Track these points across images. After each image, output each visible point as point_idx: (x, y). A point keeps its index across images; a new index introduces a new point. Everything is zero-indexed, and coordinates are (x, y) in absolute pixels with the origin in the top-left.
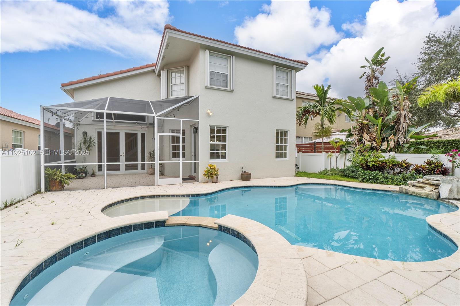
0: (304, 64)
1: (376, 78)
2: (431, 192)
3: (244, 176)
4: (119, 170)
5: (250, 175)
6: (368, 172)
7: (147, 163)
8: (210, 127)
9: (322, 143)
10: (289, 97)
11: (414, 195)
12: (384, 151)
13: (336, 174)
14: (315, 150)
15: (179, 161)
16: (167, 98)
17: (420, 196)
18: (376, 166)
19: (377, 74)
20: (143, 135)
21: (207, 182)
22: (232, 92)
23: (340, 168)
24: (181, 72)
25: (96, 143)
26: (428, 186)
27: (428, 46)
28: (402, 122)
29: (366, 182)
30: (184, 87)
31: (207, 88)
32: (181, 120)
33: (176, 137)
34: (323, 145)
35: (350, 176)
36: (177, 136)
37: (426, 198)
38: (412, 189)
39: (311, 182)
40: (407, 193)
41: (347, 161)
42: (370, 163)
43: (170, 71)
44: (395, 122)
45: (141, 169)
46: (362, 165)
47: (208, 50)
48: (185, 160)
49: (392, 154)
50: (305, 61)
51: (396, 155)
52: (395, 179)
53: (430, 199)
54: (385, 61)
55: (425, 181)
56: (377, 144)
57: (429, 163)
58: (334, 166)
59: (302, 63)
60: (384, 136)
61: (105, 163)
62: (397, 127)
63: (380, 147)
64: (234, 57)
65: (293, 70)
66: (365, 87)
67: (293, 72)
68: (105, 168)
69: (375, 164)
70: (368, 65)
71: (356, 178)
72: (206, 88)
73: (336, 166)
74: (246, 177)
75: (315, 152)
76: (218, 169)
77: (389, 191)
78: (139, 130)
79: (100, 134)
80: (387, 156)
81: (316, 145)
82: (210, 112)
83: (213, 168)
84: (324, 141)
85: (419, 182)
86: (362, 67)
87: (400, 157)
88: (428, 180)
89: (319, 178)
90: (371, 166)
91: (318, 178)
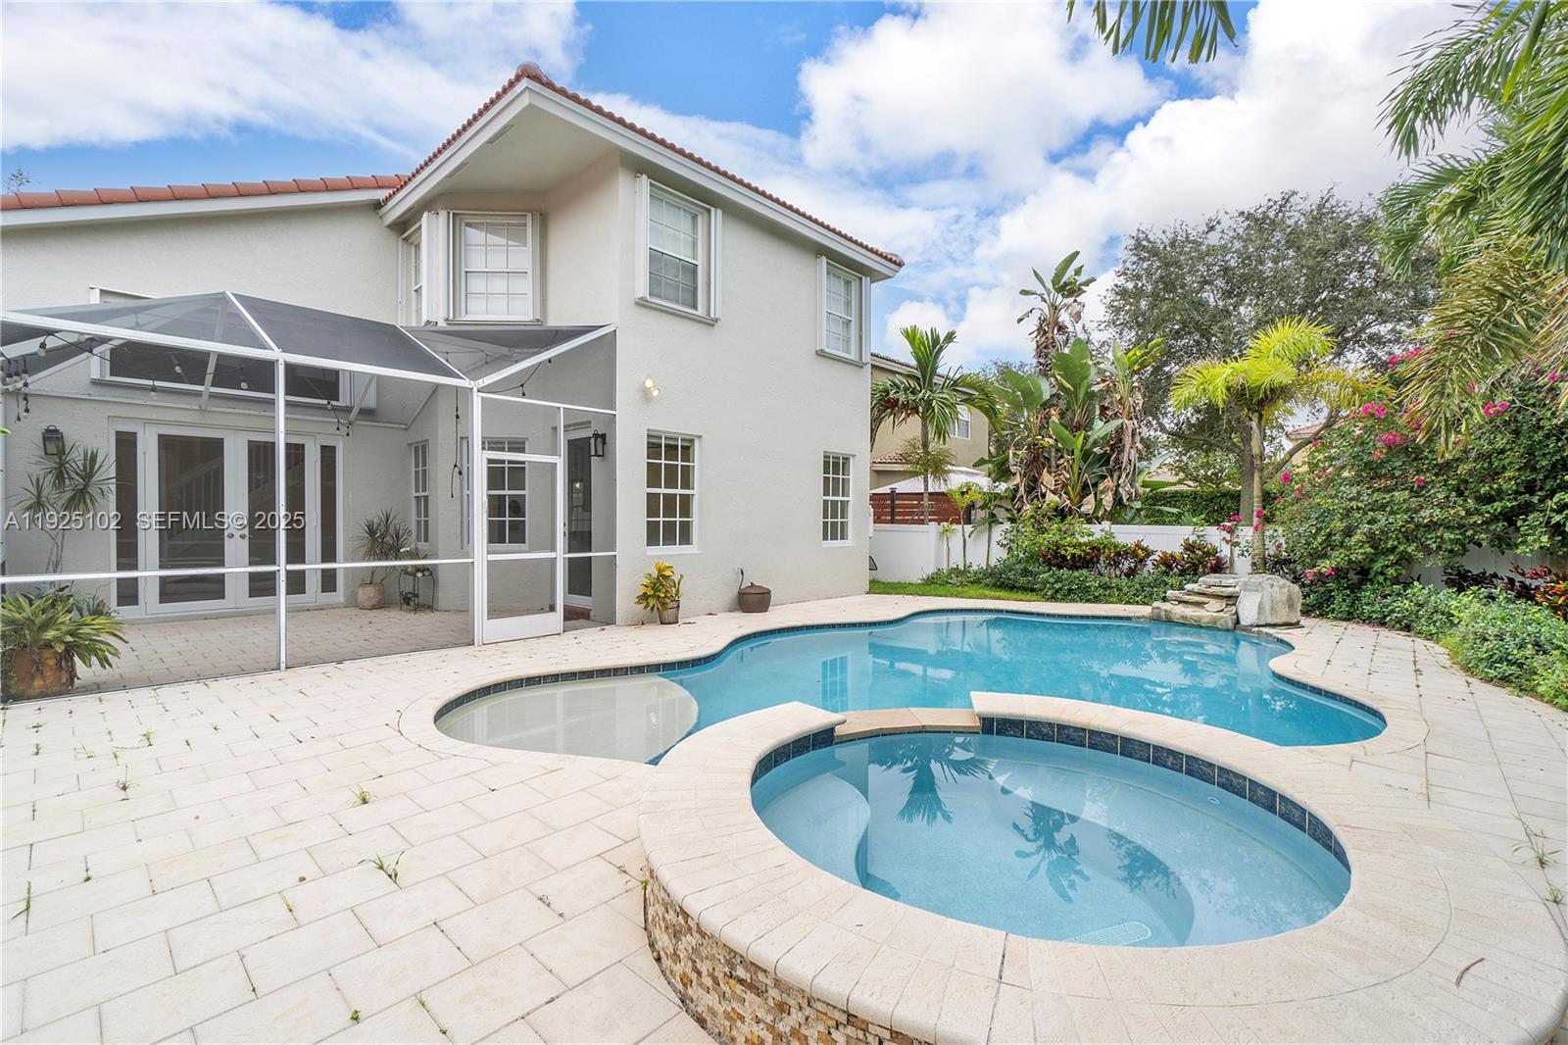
0: (895, 262)
1: (1062, 328)
2: (1221, 614)
3: (750, 599)
4: (224, 598)
5: (768, 593)
6: (1064, 572)
7: (345, 568)
8: (648, 436)
9: (925, 496)
10: (853, 356)
11: (1185, 624)
12: (1089, 519)
13: (972, 583)
14: (893, 514)
15: (552, 555)
16: (451, 317)
17: (1197, 626)
18: (1080, 556)
19: (1064, 317)
20: (328, 454)
21: (643, 624)
22: (713, 325)
23: (975, 568)
24: (515, 233)
25: (111, 481)
26: (1212, 601)
27: (1135, 259)
28: (1127, 447)
29: (1062, 600)
30: (526, 286)
31: (641, 303)
32: (559, 408)
33: (506, 465)
34: (926, 502)
35: (1017, 585)
36: (510, 462)
37: (1212, 628)
38: (1179, 611)
39: (939, 607)
40: (1169, 621)
41: (994, 546)
42: (1066, 550)
43: (461, 219)
44: (1112, 445)
45: (320, 590)
46: (1044, 556)
47: (648, 177)
48: (528, 549)
49: (1106, 524)
50: (896, 256)
51: (1116, 528)
52: (1125, 589)
53: (1219, 630)
54: (1084, 288)
55: (1203, 588)
56: (1070, 499)
57: (1190, 547)
58: (957, 561)
59: (890, 260)
60: (1086, 480)
61: (149, 573)
62: (1117, 459)
63: (1079, 507)
64: (719, 211)
65: (866, 276)
66: (1035, 346)
67: (866, 280)
68: (149, 593)
69: (1078, 552)
70: (1040, 289)
71: (1032, 590)
72: (637, 304)
73: (965, 561)
74: (752, 600)
75: (892, 521)
76: (682, 576)
77: (1128, 619)
78: (313, 435)
79: (126, 444)
80: (1098, 531)
81: (897, 502)
82: (654, 386)
83: (667, 573)
84: (931, 490)
85: (1191, 593)
86: (1024, 293)
87: (1126, 535)
88: (1210, 587)
89: (941, 596)
90: (1069, 558)
91: (936, 595)
